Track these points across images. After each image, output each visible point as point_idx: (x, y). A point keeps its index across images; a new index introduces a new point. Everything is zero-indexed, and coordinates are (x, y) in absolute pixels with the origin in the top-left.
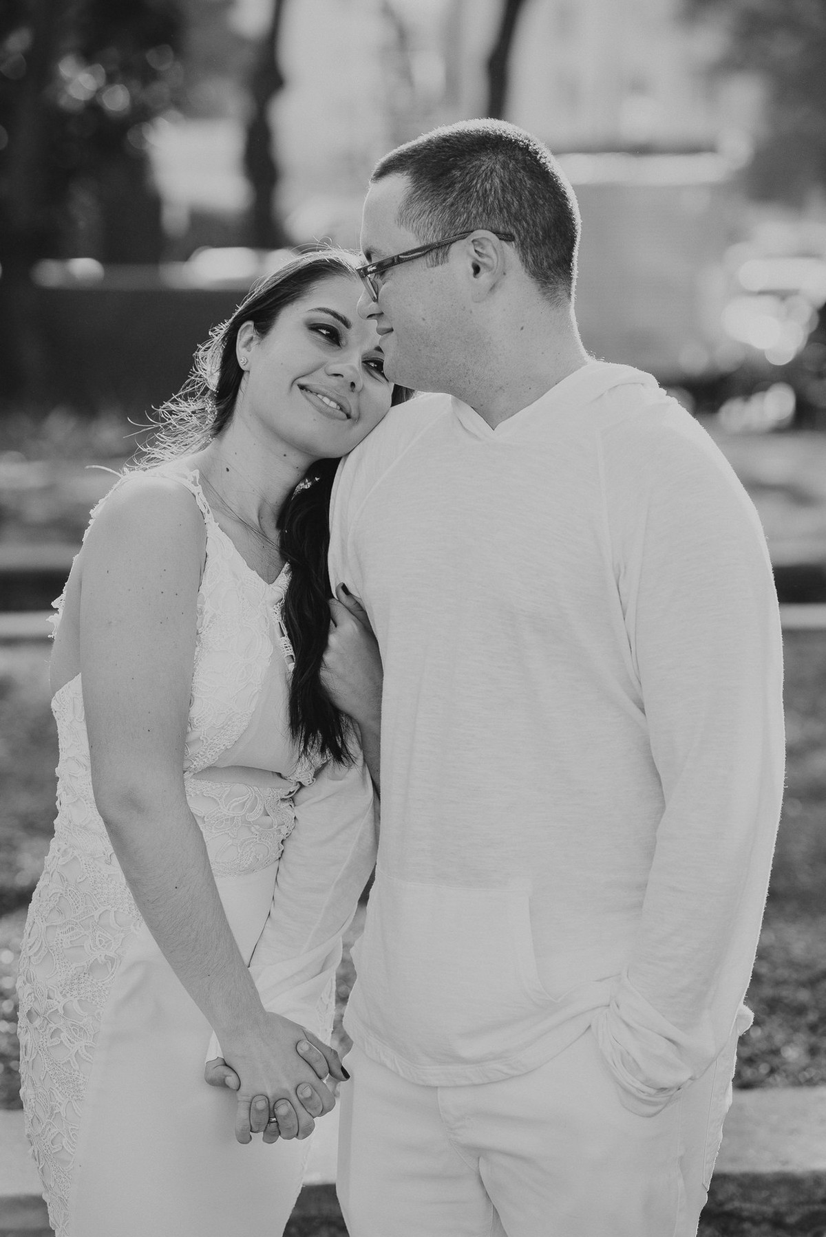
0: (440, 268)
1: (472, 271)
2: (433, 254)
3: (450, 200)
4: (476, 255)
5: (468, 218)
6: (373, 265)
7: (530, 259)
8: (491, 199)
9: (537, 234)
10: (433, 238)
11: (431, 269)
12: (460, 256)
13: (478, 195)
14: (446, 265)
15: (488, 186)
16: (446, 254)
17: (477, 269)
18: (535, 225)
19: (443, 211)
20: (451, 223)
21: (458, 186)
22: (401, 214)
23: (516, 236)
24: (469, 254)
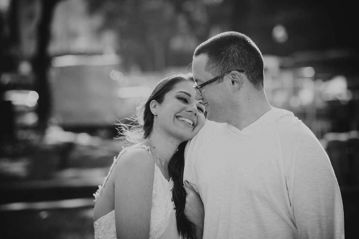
0: (221, 84)
1: (232, 83)
2: (218, 80)
3: (222, 62)
4: (233, 78)
5: (229, 67)
6: (199, 86)
7: (250, 77)
8: (235, 60)
9: (251, 68)
10: (218, 75)
11: (218, 84)
12: (227, 80)
13: (231, 59)
14: (222, 83)
15: (234, 56)
16: (223, 79)
17: (233, 82)
18: (250, 66)
19: (220, 66)
20: (223, 69)
21: (224, 57)
22: (206, 68)
23: (245, 71)
24: (230, 78)
